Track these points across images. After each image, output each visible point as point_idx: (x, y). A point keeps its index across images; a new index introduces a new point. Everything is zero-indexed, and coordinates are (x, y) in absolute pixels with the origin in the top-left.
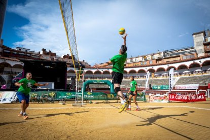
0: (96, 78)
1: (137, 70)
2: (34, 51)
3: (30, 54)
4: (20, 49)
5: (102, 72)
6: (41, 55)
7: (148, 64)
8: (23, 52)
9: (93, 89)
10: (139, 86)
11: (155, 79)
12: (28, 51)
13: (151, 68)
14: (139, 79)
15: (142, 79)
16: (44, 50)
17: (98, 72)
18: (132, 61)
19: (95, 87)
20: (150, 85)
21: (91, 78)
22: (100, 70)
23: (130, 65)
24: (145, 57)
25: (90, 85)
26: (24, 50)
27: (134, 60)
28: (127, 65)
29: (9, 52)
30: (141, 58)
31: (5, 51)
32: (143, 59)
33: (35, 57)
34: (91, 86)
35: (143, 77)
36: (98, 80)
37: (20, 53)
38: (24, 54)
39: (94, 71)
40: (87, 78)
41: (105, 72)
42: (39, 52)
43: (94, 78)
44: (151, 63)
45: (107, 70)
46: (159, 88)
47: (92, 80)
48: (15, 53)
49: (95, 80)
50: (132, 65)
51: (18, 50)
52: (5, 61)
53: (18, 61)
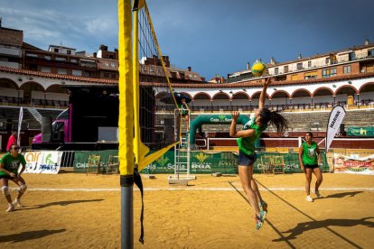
0: (218, 109)
1: (312, 89)
2: (84, 52)
3: (78, 59)
4: (56, 50)
5: (231, 95)
6: (98, 61)
7: (340, 75)
8: (66, 57)
9: (211, 135)
10: (317, 126)
11: (356, 109)
12: (73, 53)
13: (346, 83)
14: (315, 111)
15: (323, 110)
16: (104, 48)
17: (221, 96)
18: (300, 66)
19: (215, 129)
20: (342, 126)
21: (207, 109)
22: (227, 92)
23: (295, 78)
24: (332, 56)
25: (203, 126)
26: (65, 52)
27: (305, 64)
28: (289, 79)
29: (36, 56)
30: (324, 59)
31: (28, 55)
32: (327, 62)
33: (87, 65)
34: (206, 129)
35: (327, 104)
36: (221, 113)
37: (57, 59)
38: (64, 59)
39: (212, 93)
40: (198, 109)
41: (237, 96)
42: (95, 54)
43: (212, 109)
44: (348, 71)
45: (241, 90)
46: (362, 131)
47: (209, 113)
48: (48, 58)
49: (215, 113)
50: (300, 77)
51: (53, 51)
52: (31, 79)
53: (55, 78)
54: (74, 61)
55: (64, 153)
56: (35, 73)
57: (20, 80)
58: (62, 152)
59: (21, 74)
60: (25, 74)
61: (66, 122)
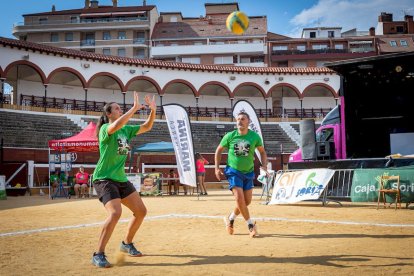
2: (354, 30)
3: (345, 42)
4: (313, 35)
6: (378, 40)
8: (327, 42)
12: (337, 36)
16: (386, 18)
26: (323, 35)
29: (285, 48)
31: (276, 49)
37: (315, 47)
38: (324, 47)
42: (372, 30)
48: (302, 48)
51: (308, 37)
52: (281, 79)
53: (313, 73)
54: (339, 47)
55: (337, 173)
56: (286, 69)
57: (267, 82)
58: (334, 171)
59: (268, 73)
60: (274, 73)
61: (336, 128)
